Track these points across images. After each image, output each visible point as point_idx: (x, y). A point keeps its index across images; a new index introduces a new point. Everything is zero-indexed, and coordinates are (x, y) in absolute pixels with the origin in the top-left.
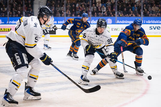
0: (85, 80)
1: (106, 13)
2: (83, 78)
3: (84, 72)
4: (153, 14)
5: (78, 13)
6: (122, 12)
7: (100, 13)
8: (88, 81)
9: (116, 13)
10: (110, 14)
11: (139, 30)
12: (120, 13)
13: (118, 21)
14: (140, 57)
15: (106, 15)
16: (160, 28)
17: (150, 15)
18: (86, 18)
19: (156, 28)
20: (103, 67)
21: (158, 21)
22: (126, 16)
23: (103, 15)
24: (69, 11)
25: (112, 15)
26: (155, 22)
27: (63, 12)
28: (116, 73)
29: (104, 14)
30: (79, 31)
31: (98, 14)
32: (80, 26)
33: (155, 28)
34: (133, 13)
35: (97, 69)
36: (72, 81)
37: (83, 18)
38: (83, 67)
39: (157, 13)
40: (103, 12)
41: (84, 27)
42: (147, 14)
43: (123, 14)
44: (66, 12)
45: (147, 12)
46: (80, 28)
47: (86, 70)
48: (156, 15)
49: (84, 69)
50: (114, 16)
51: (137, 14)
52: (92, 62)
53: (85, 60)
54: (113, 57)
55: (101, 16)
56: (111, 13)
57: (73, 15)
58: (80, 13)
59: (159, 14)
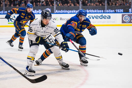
0: (31, 71)
1: (44, 2)
2: (28, 69)
3: (30, 63)
4: (91, 3)
5: (17, 3)
6: (60, 1)
7: (38, 3)
8: (34, 72)
9: (55, 3)
10: (48, 4)
11: (84, 20)
12: (58, 3)
13: (57, 11)
14: (83, 47)
15: (45, 4)
16: (98, 17)
17: (88, 4)
18: (30, 8)
19: (95, 17)
20: (47, 57)
21: (96, 10)
22: (65, 5)
23: (41, 4)
24: (8, 2)
25: (51, 5)
26: (94, 11)
27: (2, 2)
28: (61, 64)
29: (43, 4)
30: (24, 22)
31: (37, 4)
32: (25, 16)
33: (93, 17)
34: (71, 3)
35: (41, 60)
36: (18, 71)
37: (27, 8)
38: (28, 58)
39: (95, 3)
40: (41, 2)
41: (28, 18)
42: (85, 4)
43: (62, 4)
44: (5, 2)
45: (85, 1)
46: (24, 19)
47: (32, 61)
48: (95, 5)
49: (30, 60)
50: (53, 6)
51: (76, 3)
52: (37, 53)
53: (30, 51)
54: (65, 46)
55: (39, 6)
56: (50, 3)
57: (12, 5)
58: (18, 3)
59: (97, 3)
